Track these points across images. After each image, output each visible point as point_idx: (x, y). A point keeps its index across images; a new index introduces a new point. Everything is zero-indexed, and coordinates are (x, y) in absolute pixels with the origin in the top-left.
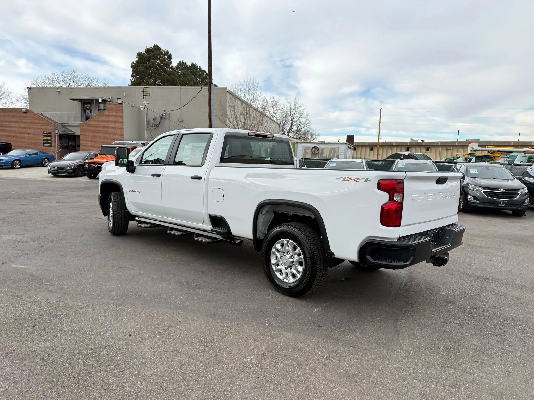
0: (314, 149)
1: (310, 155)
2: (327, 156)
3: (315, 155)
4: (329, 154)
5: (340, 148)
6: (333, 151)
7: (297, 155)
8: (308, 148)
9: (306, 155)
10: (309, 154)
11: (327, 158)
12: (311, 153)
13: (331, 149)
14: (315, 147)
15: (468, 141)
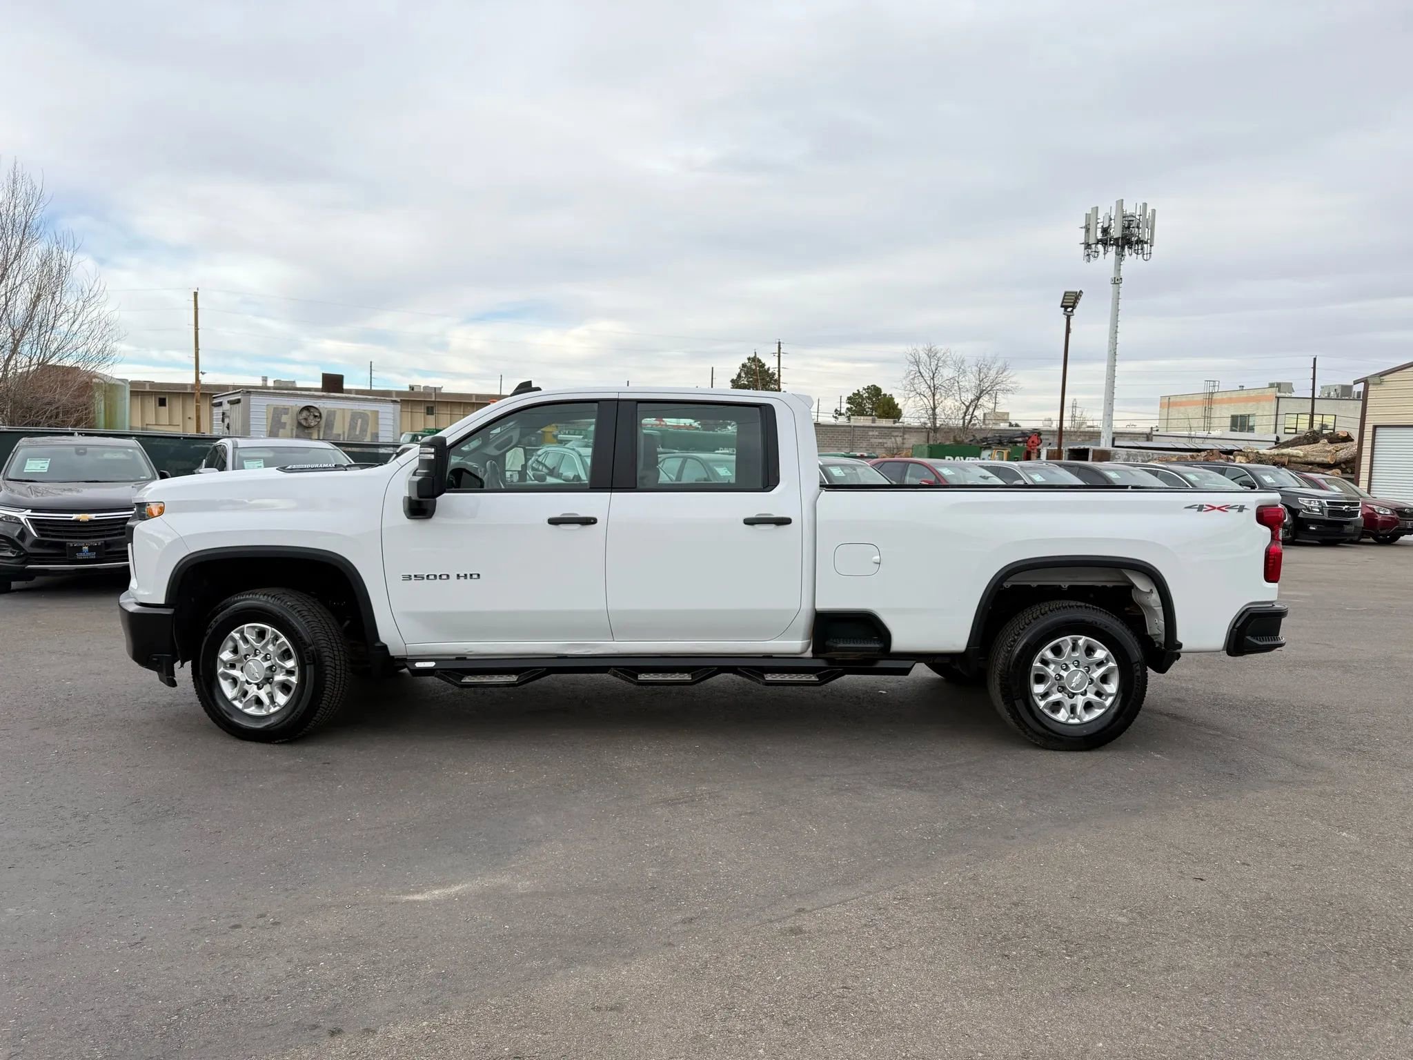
0: (305, 414)
1: (292, 429)
2: (344, 433)
3: (306, 431)
4: (350, 430)
5: (380, 414)
6: (360, 421)
7: (249, 431)
8: (286, 410)
9: (278, 431)
10: (288, 427)
11: (344, 438)
12: (295, 423)
13: (355, 416)
14: (307, 408)
15: (413, 389)
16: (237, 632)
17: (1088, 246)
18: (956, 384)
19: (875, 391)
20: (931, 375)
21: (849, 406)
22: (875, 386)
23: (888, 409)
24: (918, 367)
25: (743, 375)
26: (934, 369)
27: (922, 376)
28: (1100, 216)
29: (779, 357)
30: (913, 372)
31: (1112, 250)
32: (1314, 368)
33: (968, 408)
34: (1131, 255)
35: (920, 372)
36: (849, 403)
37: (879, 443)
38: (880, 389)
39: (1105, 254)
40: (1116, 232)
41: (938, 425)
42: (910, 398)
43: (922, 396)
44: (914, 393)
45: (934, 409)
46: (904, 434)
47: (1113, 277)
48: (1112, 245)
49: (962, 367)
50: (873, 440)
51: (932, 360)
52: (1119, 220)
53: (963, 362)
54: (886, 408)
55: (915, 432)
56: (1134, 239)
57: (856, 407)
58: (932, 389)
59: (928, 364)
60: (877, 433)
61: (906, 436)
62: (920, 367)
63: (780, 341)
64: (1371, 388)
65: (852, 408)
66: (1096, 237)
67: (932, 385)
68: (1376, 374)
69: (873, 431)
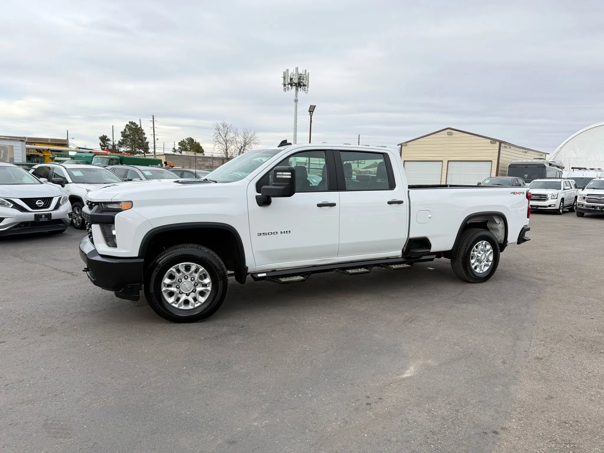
5: (14, 147)
16: (173, 268)
17: (285, 85)
18: (235, 140)
19: (191, 140)
20: (225, 135)
21: (179, 146)
22: (191, 138)
23: (198, 148)
24: (219, 131)
25: (127, 130)
26: (226, 133)
27: (221, 135)
28: (290, 73)
29: (153, 122)
30: (217, 134)
31: (294, 88)
32: (359, 138)
33: (240, 150)
34: (301, 90)
35: (220, 134)
36: (179, 145)
37: (202, 164)
38: (193, 139)
39: (291, 89)
40: (296, 81)
41: (229, 157)
42: (216, 145)
43: (222, 144)
44: (218, 142)
45: (227, 150)
46: (213, 160)
47: (295, 99)
48: (294, 86)
49: (237, 133)
50: (199, 163)
51: (225, 129)
52: (297, 75)
53: (237, 130)
54: (197, 148)
55: (218, 159)
56: (302, 84)
57: (183, 147)
58: (225, 141)
59: (223, 130)
60: (201, 160)
61: (214, 161)
62: (220, 131)
63: (154, 115)
64: (403, 147)
65: (180, 147)
66: (288, 82)
67: (225, 140)
68: (405, 142)
69: (199, 158)
